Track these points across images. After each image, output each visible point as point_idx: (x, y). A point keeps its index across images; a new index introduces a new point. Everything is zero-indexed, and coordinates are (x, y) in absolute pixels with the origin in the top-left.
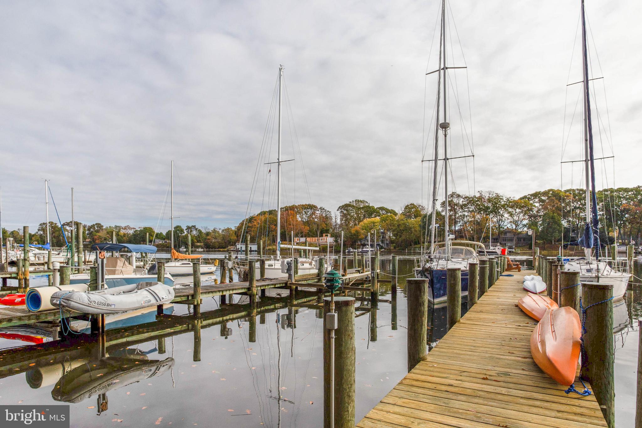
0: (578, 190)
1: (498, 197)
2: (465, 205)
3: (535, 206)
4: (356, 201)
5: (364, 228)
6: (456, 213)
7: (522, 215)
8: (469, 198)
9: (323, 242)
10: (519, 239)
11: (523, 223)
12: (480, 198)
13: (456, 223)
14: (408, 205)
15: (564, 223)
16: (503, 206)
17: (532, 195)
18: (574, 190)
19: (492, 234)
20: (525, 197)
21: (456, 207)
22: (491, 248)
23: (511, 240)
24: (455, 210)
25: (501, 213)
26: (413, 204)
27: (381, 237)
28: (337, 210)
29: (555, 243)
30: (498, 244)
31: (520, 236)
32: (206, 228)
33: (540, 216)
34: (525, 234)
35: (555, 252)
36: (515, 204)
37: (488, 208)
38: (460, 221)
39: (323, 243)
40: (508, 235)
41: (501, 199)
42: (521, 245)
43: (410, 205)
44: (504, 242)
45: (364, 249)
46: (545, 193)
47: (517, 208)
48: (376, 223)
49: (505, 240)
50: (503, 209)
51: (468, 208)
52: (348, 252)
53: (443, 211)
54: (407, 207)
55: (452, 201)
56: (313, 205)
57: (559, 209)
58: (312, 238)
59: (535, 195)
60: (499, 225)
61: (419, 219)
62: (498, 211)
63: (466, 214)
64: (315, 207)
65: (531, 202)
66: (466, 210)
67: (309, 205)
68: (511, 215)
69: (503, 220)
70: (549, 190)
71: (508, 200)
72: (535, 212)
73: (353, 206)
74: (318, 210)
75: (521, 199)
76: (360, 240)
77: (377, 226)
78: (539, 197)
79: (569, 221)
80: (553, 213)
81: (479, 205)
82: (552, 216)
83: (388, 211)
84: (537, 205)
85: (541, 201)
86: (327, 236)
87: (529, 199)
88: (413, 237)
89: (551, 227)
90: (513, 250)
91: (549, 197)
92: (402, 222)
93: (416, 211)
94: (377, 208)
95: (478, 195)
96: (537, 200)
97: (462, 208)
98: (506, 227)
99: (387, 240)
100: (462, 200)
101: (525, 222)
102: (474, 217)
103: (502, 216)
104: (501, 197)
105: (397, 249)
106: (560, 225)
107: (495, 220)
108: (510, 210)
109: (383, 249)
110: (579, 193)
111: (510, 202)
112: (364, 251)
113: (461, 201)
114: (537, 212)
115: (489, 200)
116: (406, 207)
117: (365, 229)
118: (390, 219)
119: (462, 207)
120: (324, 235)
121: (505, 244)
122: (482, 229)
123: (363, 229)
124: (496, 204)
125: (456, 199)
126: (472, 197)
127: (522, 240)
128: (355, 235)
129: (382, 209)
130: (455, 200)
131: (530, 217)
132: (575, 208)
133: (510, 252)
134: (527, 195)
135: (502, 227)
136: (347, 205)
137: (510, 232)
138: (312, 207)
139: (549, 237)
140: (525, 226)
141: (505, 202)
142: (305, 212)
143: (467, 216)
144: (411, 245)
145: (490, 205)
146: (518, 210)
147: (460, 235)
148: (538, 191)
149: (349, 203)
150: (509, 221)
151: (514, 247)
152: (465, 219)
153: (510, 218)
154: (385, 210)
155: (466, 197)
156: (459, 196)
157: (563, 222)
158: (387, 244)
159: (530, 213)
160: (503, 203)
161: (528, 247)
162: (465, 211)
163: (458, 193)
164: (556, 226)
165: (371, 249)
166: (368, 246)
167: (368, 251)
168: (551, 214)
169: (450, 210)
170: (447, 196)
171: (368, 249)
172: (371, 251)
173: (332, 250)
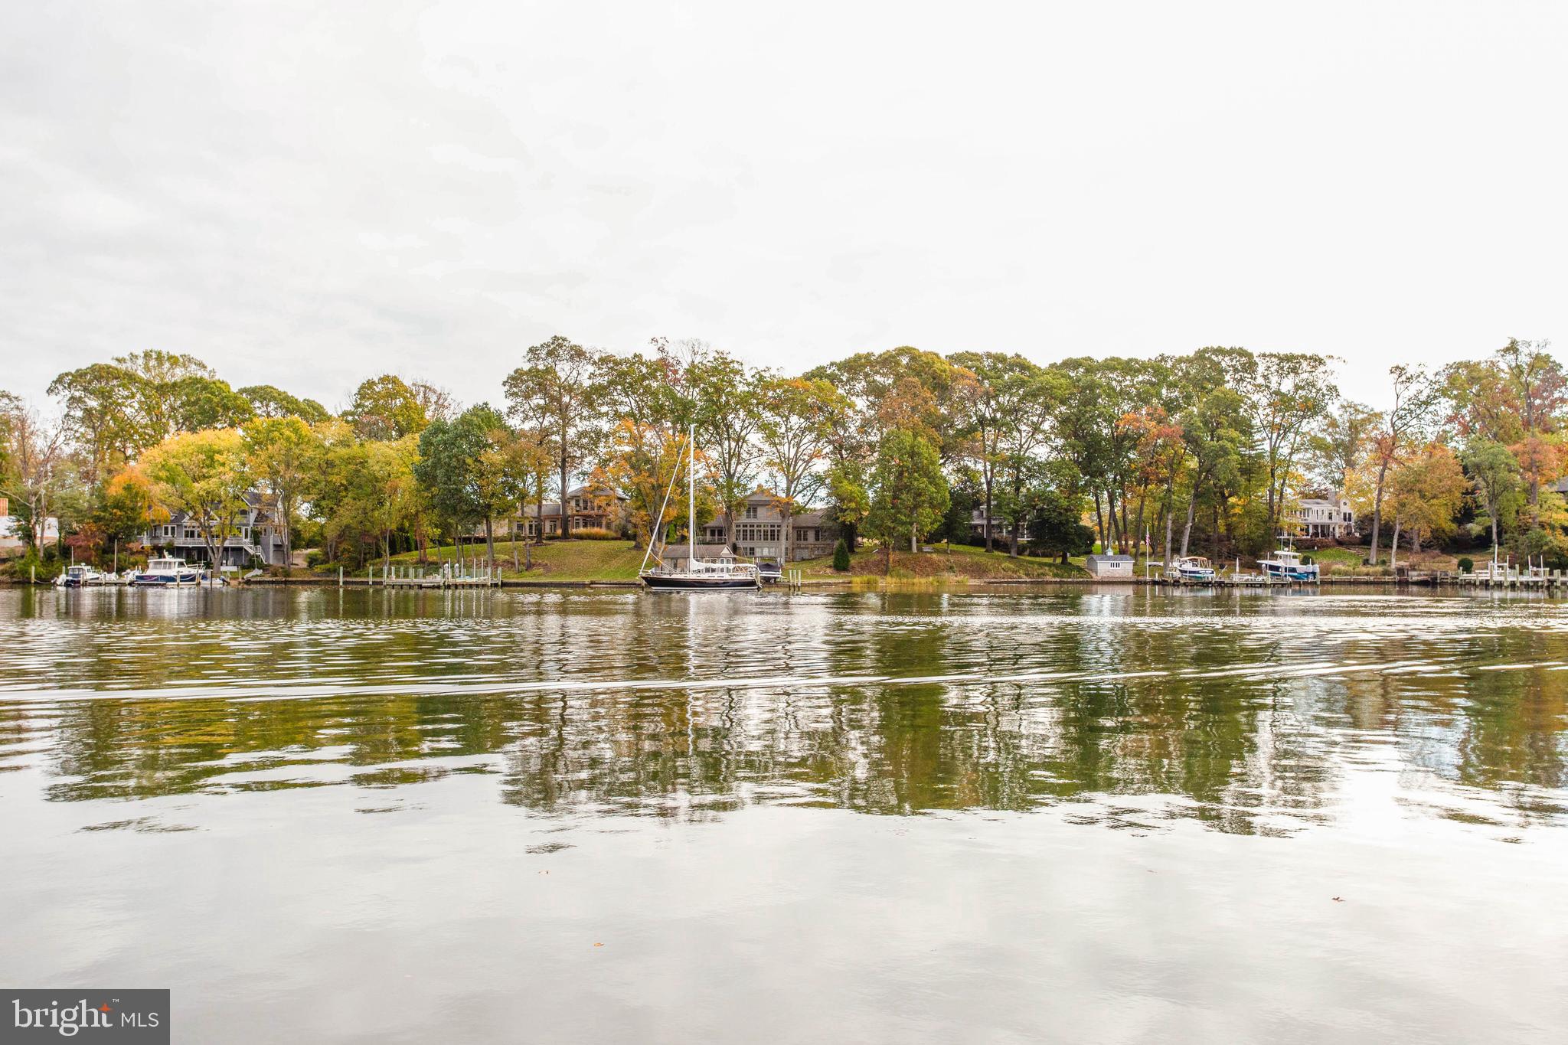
0: (989, 355)
1: (724, 368)
2: (600, 391)
3: (851, 406)
4: (147, 355)
5: (163, 474)
6: (567, 422)
7: (809, 437)
8: (616, 363)
10: (800, 532)
11: (814, 469)
12: (663, 365)
13: (565, 464)
14: (370, 384)
15: (948, 472)
16: (744, 401)
17: (842, 367)
18: (974, 357)
19: (701, 514)
20: (819, 373)
21: (566, 399)
22: (694, 565)
23: (772, 535)
24: (563, 410)
25: (737, 427)
26: (395, 381)
27: (252, 516)
28: (51, 391)
29: (919, 549)
30: (726, 551)
31: (803, 520)
33: (871, 446)
34: (820, 514)
35: (923, 580)
36: (784, 397)
37: (687, 406)
38: (583, 457)
40: (765, 517)
41: (736, 372)
42: (806, 554)
43: (382, 381)
44: (748, 544)
45: (150, 572)
46: (888, 361)
47: (791, 411)
48: (220, 452)
49: (748, 533)
50: (742, 414)
51: (614, 403)
52: (69, 584)
53: (512, 411)
54: (366, 390)
55: (548, 370)
57: (933, 423)
59: (854, 366)
60: (730, 476)
61: (412, 441)
62: (724, 419)
63: (605, 426)
65: (840, 391)
66: (604, 409)
68: (770, 433)
69: (744, 456)
70: (902, 351)
71: (761, 379)
72: (852, 429)
73: (131, 378)
75: (808, 377)
76: (154, 528)
77: (223, 464)
78: (867, 375)
79: (965, 470)
80: (915, 435)
81: (655, 394)
82: (912, 447)
83: (289, 405)
84: (861, 403)
85: (876, 391)
87: (832, 378)
88: (388, 518)
89: (907, 488)
90: (778, 574)
91: (899, 377)
92: (343, 451)
93: (406, 407)
94: (242, 392)
95: (651, 355)
96: (859, 387)
97: (591, 405)
98: (753, 485)
99: (277, 530)
100: (591, 369)
101: (821, 466)
102: (637, 440)
103: (740, 439)
104: (736, 366)
105: (318, 569)
106: (934, 479)
107: (713, 454)
108: (768, 416)
109: (259, 572)
110: (993, 369)
111: (768, 386)
112: (150, 577)
113: (586, 375)
114: (863, 429)
115: (694, 377)
116: (362, 388)
117: (171, 480)
118: (288, 439)
119: (590, 397)
121: (752, 549)
122: (660, 486)
123: (158, 479)
124: (719, 390)
125: (567, 366)
126: (626, 361)
127: (811, 535)
128: (118, 505)
129: (263, 394)
130: (564, 370)
131: (839, 448)
132: (982, 421)
133: (766, 581)
134: (825, 363)
135: (738, 485)
136: (101, 373)
137: (765, 504)
139: (903, 523)
140: (819, 480)
141: (748, 384)
143: (607, 436)
144: (379, 555)
145: (694, 394)
146: (795, 420)
147: (586, 512)
148: (863, 351)
149: (114, 364)
150: (764, 459)
151: (781, 560)
152: (602, 449)
153: (766, 447)
154: (274, 399)
155: (604, 360)
156: (578, 354)
157: (945, 471)
158: (278, 548)
159: (836, 433)
160: (741, 388)
161: (831, 561)
162: (599, 415)
163: (574, 341)
164: (922, 483)
165: (186, 570)
166: (168, 558)
167: (172, 579)
168: (908, 440)
169: (544, 410)
170: (532, 350)
171: (173, 572)
172: (184, 578)
173: (3, 573)
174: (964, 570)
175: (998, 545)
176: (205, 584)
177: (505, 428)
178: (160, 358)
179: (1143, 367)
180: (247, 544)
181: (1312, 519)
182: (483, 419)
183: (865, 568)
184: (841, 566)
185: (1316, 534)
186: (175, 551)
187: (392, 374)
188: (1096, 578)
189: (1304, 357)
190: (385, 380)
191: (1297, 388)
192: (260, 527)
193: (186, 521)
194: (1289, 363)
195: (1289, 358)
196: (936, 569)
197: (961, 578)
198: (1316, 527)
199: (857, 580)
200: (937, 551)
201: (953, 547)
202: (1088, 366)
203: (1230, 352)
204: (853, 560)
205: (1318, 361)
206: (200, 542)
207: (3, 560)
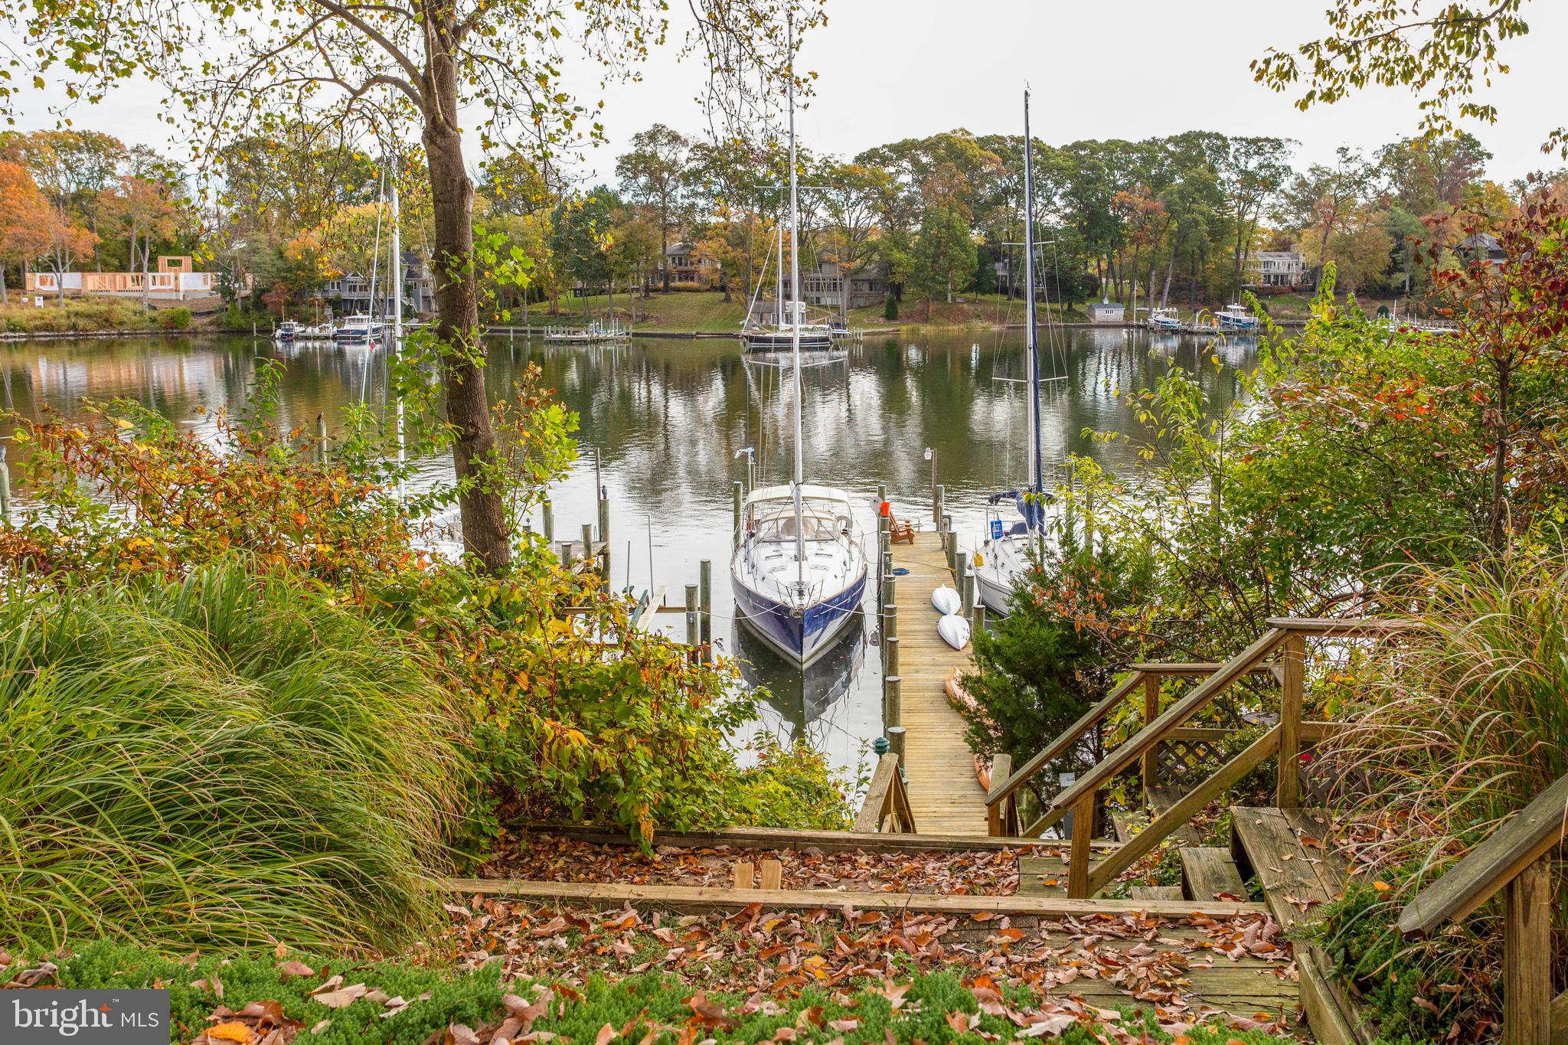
0: (1012, 138)
9: (164, 291)
10: (857, 284)
17: (892, 148)
18: (1001, 140)
20: (871, 155)
22: (783, 326)
23: (835, 287)
25: (808, 202)
29: (953, 299)
31: (861, 276)
35: (956, 328)
36: (842, 178)
39: (164, 296)
40: (829, 272)
42: (861, 302)
44: (815, 295)
45: (347, 327)
46: (929, 146)
49: (814, 285)
52: (283, 338)
53: (623, 189)
55: (654, 155)
56: (101, 136)
57: (964, 197)
58: (108, 276)
59: (903, 149)
64: (113, 143)
71: (827, 163)
74: (128, 158)
76: (323, 285)
78: (913, 157)
80: (951, 211)
82: (948, 221)
84: (907, 179)
85: (920, 169)
86: (178, 263)
87: (884, 158)
89: (944, 254)
90: (845, 331)
96: (905, 164)
99: (425, 284)
100: (686, 153)
108: (833, 194)
110: (1016, 150)
111: (833, 170)
120: (163, 260)
121: (818, 299)
125: (666, 149)
127: (866, 286)
128: (300, 267)
130: (664, 153)
132: (1007, 192)
134: (879, 145)
138: (96, 143)
139: (941, 283)
141: (817, 168)
142: (62, 161)
143: (703, 210)
147: (681, 268)
148: (910, 137)
151: (844, 308)
156: (674, 138)
161: (883, 311)
162: (696, 194)
163: (671, 127)
164: (956, 251)
166: (361, 315)
168: (945, 216)
169: (649, 189)
170: (638, 136)
171: (364, 326)
173: (211, 324)
174: (990, 317)
175: (1018, 293)
177: (620, 205)
179: (1137, 150)
181: (1274, 270)
182: (603, 198)
183: (910, 317)
184: (891, 315)
185: (1276, 283)
188: (1094, 322)
189: (1267, 140)
191: (1261, 167)
192: (411, 282)
194: (1255, 145)
195: (1255, 141)
196: (966, 317)
197: (985, 324)
198: (1276, 276)
199: (904, 328)
200: (967, 301)
201: (980, 296)
202: (1092, 146)
203: (1209, 136)
204: (901, 310)
205: (1278, 143)
206: (363, 295)
207: (209, 313)
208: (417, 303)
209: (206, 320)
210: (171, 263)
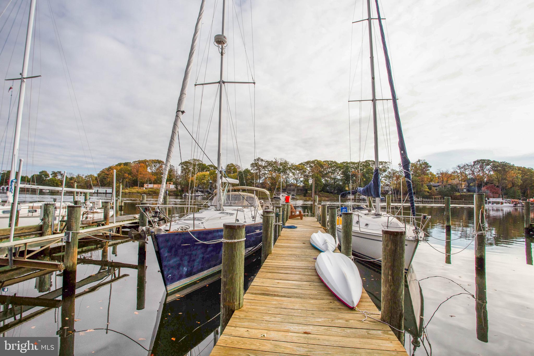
0: (330, 161)
1: (286, 163)
2: (266, 166)
3: (307, 169)
4: (193, 160)
6: (260, 171)
7: (300, 174)
8: (268, 162)
10: (298, 190)
11: (301, 180)
12: (276, 162)
13: (260, 178)
14: (229, 165)
15: (323, 181)
16: (289, 168)
17: (305, 163)
18: (328, 161)
19: (282, 186)
20: (302, 164)
21: (260, 167)
23: (294, 190)
24: (259, 169)
25: (288, 172)
26: (233, 164)
28: (179, 165)
29: (318, 193)
30: (286, 193)
31: (299, 188)
32: (71, 174)
33: (310, 176)
34: (301, 187)
36: (296, 168)
37: (280, 169)
38: (263, 177)
40: (292, 187)
41: (288, 164)
42: (299, 194)
43: (230, 164)
44: (289, 192)
45: (196, 194)
46: (313, 162)
47: (297, 170)
48: (206, 176)
49: (290, 190)
50: (289, 170)
51: (268, 168)
52: (184, 196)
53: (252, 169)
54: (228, 166)
55: (258, 163)
56: (160, 160)
57: (321, 172)
58: (158, 185)
59: (308, 163)
60: (287, 181)
61: (236, 174)
62: (286, 171)
63: (267, 172)
64: (162, 162)
65: (305, 167)
66: (266, 169)
67: (157, 160)
68: (294, 174)
69: (289, 177)
70: (315, 160)
71: (292, 165)
72: (307, 173)
73: (191, 163)
75: (300, 164)
76: (195, 188)
78: (309, 164)
79: (326, 180)
80: (317, 174)
81: (275, 167)
82: (317, 176)
84: (308, 169)
85: (311, 167)
86: (170, 183)
87: (304, 165)
90: (295, 197)
91: (315, 165)
93: (234, 168)
94: (208, 165)
95: (274, 161)
96: (308, 166)
97: (264, 169)
98: (290, 182)
99: (214, 188)
100: (264, 163)
101: (302, 179)
102: (272, 174)
103: (288, 175)
104: (288, 163)
106: (321, 182)
107: (284, 177)
108: (293, 171)
109: (211, 195)
110: (331, 163)
111: (293, 166)
113: (264, 164)
114: (309, 173)
115: (281, 164)
117: (198, 180)
119: (264, 167)
121: (290, 193)
122: (276, 182)
124: (285, 166)
125: (260, 162)
126: (270, 162)
127: (300, 190)
129: (211, 166)
130: (260, 163)
131: (305, 176)
132: (329, 172)
133: (293, 198)
134: (303, 162)
135: (288, 182)
136: (186, 162)
137: (293, 185)
138: (160, 162)
140: (301, 181)
142: (154, 165)
143: (267, 174)
145: (281, 167)
146: (297, 172)
147: (263, 186)
148: (309, 160)
149: (188, 161)
150: (292, 178)
151: (295, 195)
152: (266, 176)
153: (293, 176)
154: (213, 167)
155: (267, 161)
156: (262, 160)
157: (322, 180)
159: (304, 174)
160: (289, 166)
161: (303, 195)
162: (266, 170)
163: (262, 158)
164: (319, 182)
165: (201, 194)
166: (199, 192)
167: (200, 195)
169: (257, 169)
170: (255, 160)
171: (200, 194)
172: (201, 195)
173: (173, 194)
174: (325, 197)
175: (331, 193)
176: (204, 196)
177: (251, 172)
178: (195, 160)
179: (356, 164)
180: (209, 190)
181: (385, 189)
182: (247, 171)
184: (305, 196)
185: (386, 192)
186: (200, 191)
187: (232, 163)
188: (348, 199)
189: (383, 162)
190: (231, 164)
191: (382, 167)
192: (211, 187)
193: (200, 186)
197: (325, 198)
198: (386, 191)
199: (307, 198)
200: (321, 194)
201: (324, 193)
202: (347, 163)
203: (371, 161)
204: (307, 195)
205: (386, 163)
206: (202, 190)
207: (173, 192)
208: (212, 192)
209: (173, 193)
210: (169, 183)
